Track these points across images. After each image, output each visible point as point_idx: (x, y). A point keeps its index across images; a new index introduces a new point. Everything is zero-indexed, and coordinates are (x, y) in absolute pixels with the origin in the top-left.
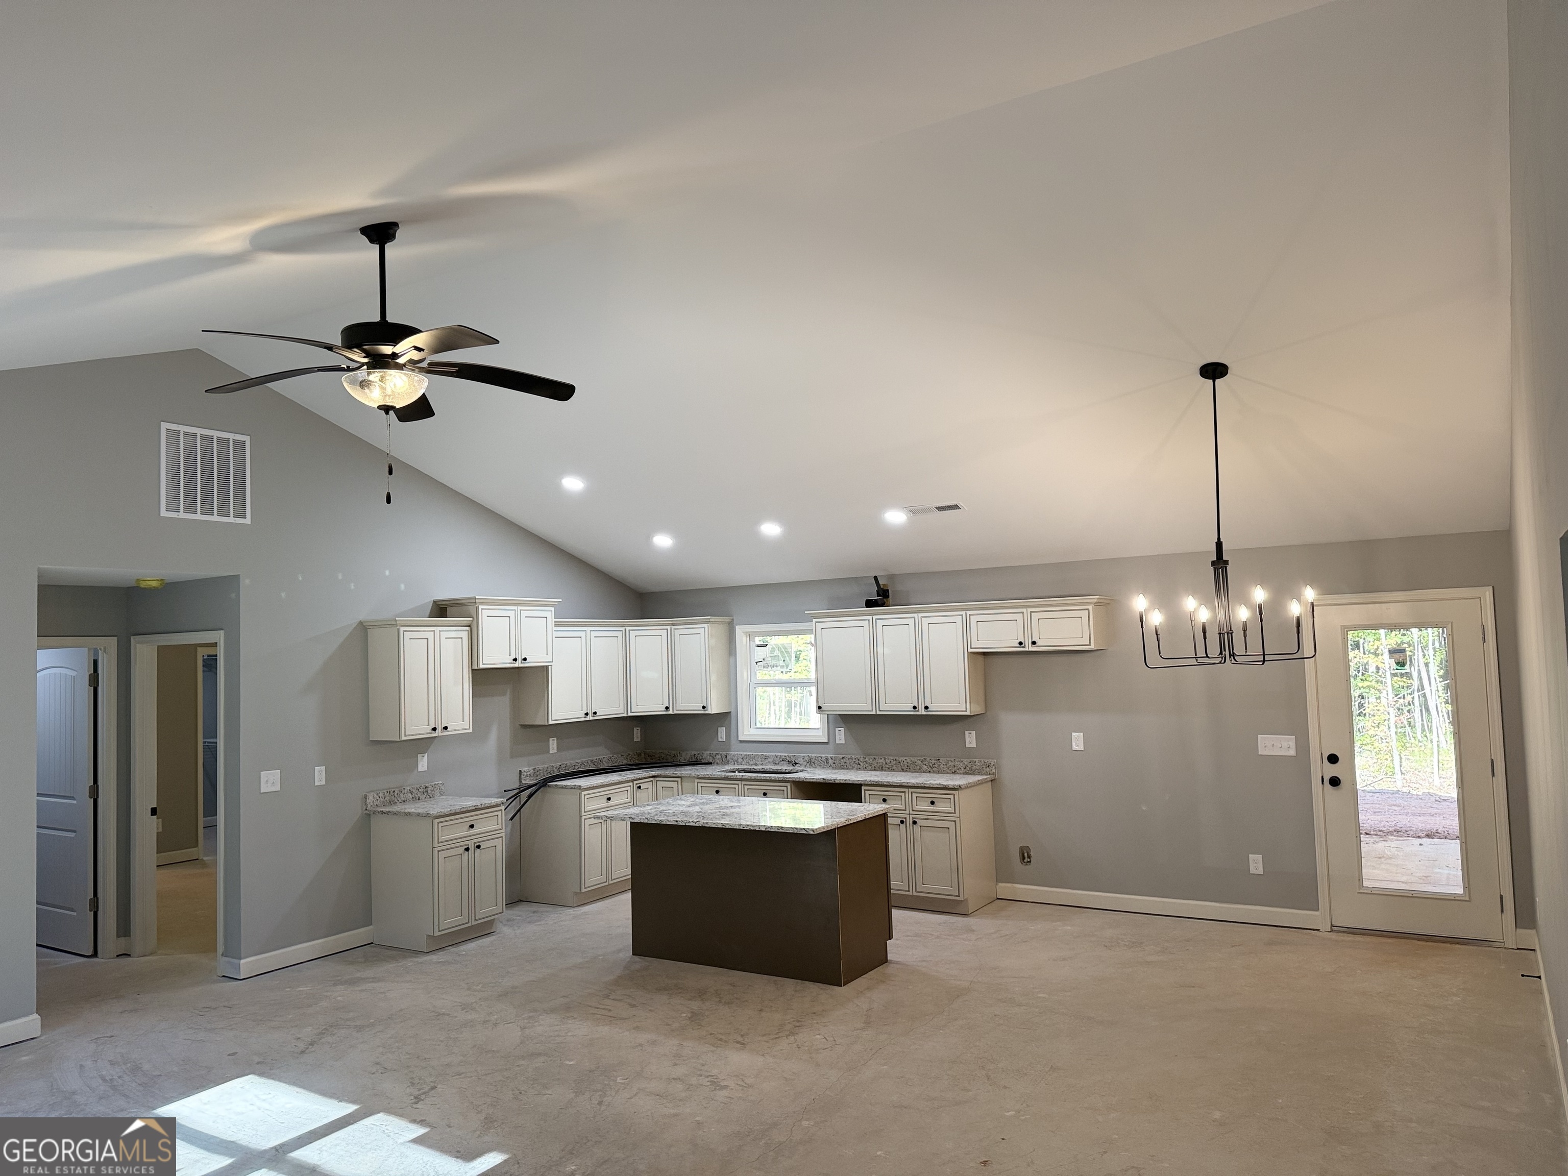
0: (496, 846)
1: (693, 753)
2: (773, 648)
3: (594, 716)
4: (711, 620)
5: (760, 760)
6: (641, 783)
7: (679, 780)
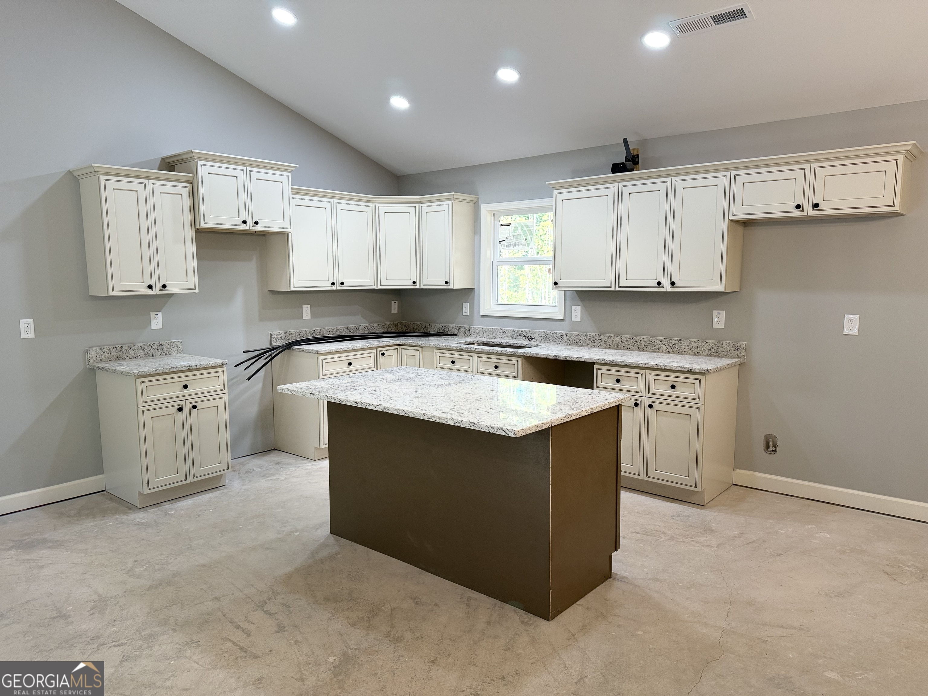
0: (217, 406)
1: (441, 325)
2: (516, 227)
3: (341, 287)
4: (455, 197)
5: (498, 333)
6: (385, 350)
7: (420, 349)
